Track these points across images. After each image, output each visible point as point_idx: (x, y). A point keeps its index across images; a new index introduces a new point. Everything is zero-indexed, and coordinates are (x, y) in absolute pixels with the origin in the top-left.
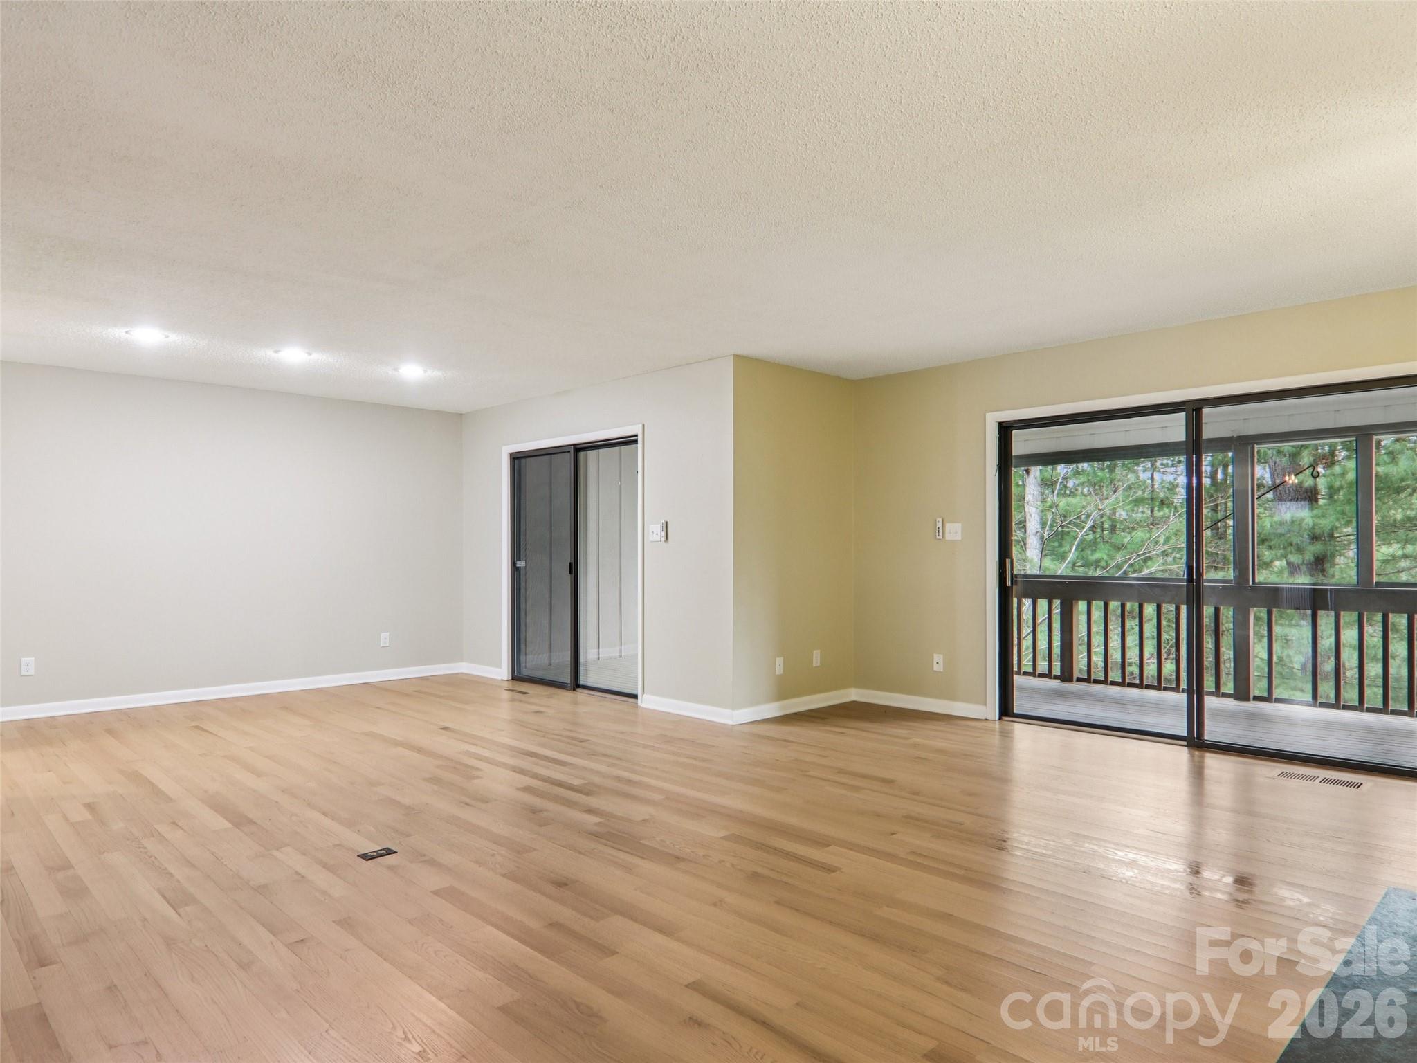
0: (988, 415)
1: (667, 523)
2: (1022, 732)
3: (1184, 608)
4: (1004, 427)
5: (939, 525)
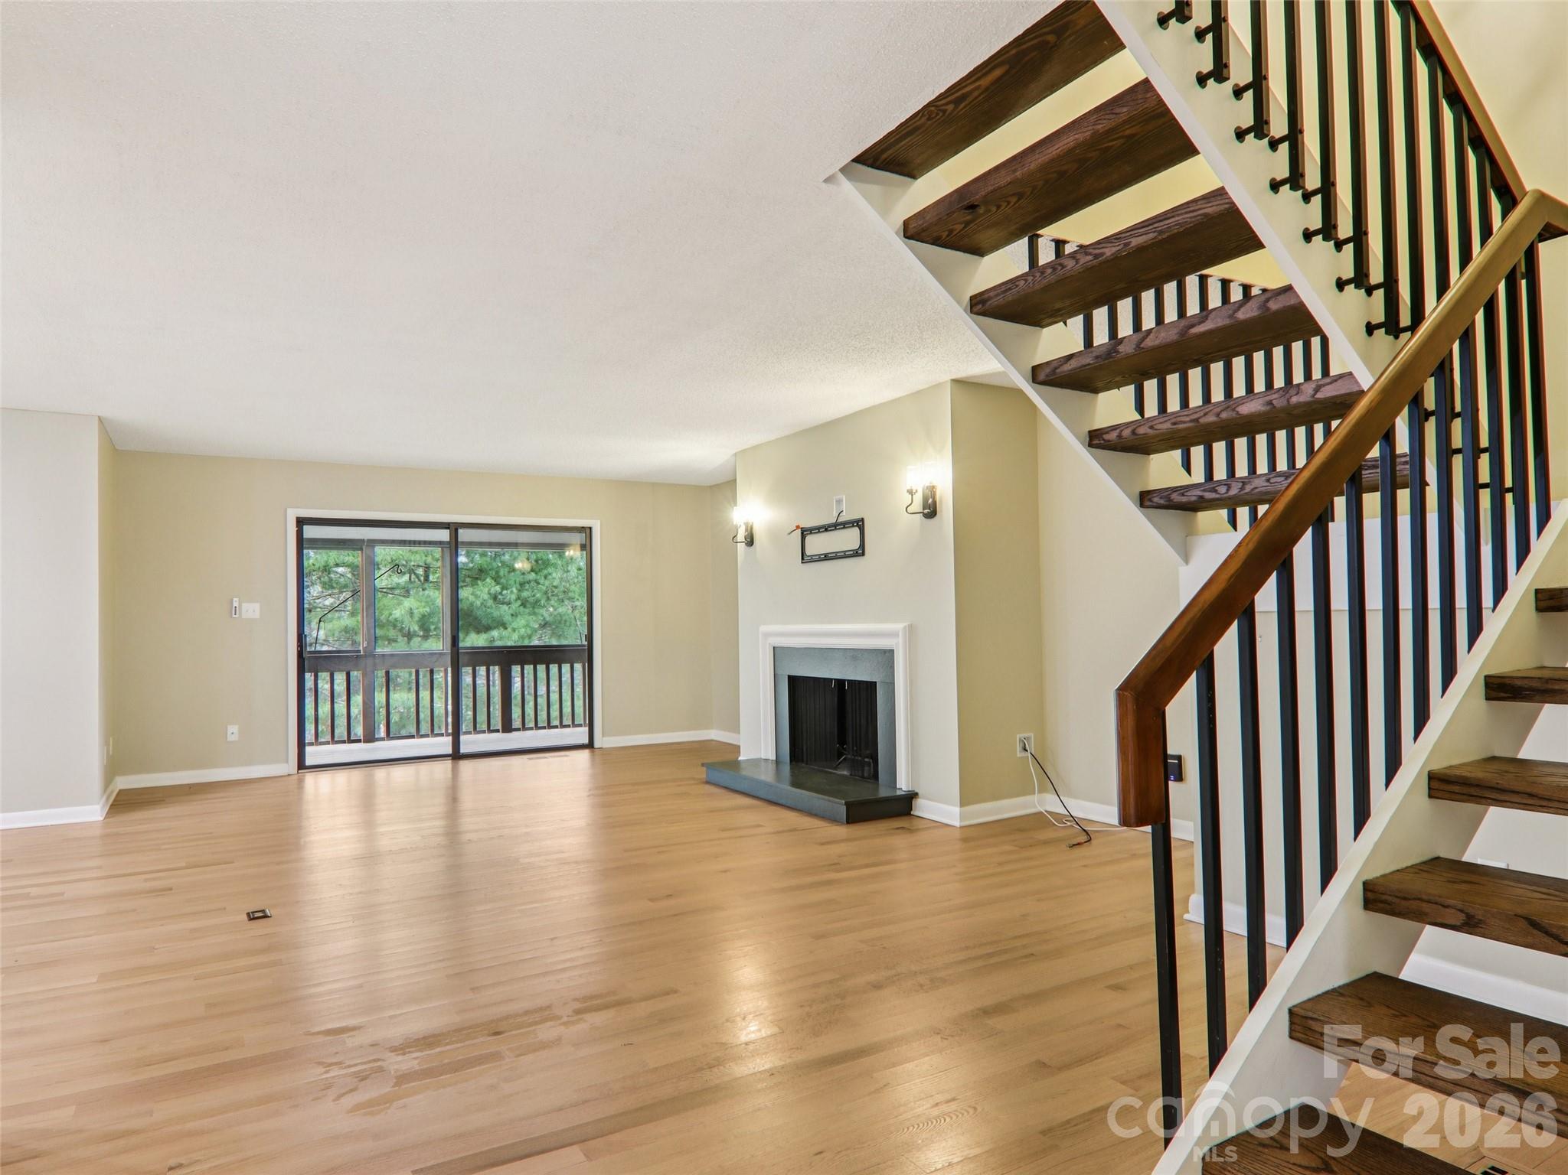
0: (289, 511)
2: (310, 778)
3: (449, 669)
4: (301, 522)
5: (236, 604)
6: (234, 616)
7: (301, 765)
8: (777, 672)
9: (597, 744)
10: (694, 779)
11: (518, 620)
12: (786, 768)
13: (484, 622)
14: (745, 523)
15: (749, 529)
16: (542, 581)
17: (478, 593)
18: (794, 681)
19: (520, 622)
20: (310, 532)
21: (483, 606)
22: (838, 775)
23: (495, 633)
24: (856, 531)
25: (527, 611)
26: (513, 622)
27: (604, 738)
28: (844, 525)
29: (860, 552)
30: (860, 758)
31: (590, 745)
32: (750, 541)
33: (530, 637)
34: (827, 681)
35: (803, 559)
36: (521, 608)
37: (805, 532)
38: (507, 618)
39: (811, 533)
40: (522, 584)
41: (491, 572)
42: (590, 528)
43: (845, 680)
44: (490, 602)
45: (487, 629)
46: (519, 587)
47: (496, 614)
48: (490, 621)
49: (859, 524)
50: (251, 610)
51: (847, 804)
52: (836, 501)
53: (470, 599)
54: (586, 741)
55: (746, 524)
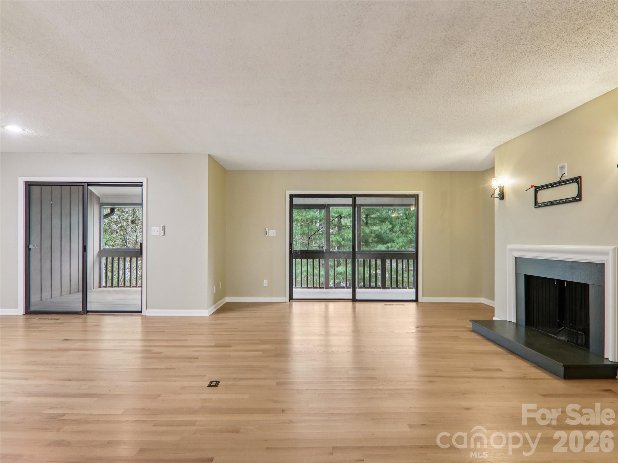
0: (287, 191)
1: (164, 226)
2: (295, 304)
4: (292, 196)
5: (267, 230)
6: (266, 235)
7: (291, 298)
8: (517, 272)
9: (420, 300)
10: (465, 327)
11: (399, 239)
12: (523, 329)
13: (386, 239)
14: (498, 187)
15: (501, 189)
16: (410, 223)
17: (383, 228)
18: (528, 278)
19: (400, 240)
20: (296, 201)
21: (385, 233)
22: (559, 340)
23: (389, 245)
24: (575, 185)
25: (403, 235)
26: (397, 240)
27: (423, 298)
28: (566, 182)
29: (578, 198)
30: (574, 331)
31: (416, 300)
32: (502, 196)
33: (404, 246)
34: (550, 281)
35: (536, 205)
36: (401, 234)
37: (537, 189)
38: (395, 238)
39: (542, 189)
40: (402, 224)
41: (389, 219)
42: (418, 195)
43: (565, 281)
44: (388, 232)
45: (387, 242)
46: (400, 225)
47: (390, 236)
48: (388, 239)
49: (578, 180)
50: (272, 233)
51: (564, 366)
52: (560, 168)
53: (379, 230)
54: (414, 298)
55: (500, 187)
